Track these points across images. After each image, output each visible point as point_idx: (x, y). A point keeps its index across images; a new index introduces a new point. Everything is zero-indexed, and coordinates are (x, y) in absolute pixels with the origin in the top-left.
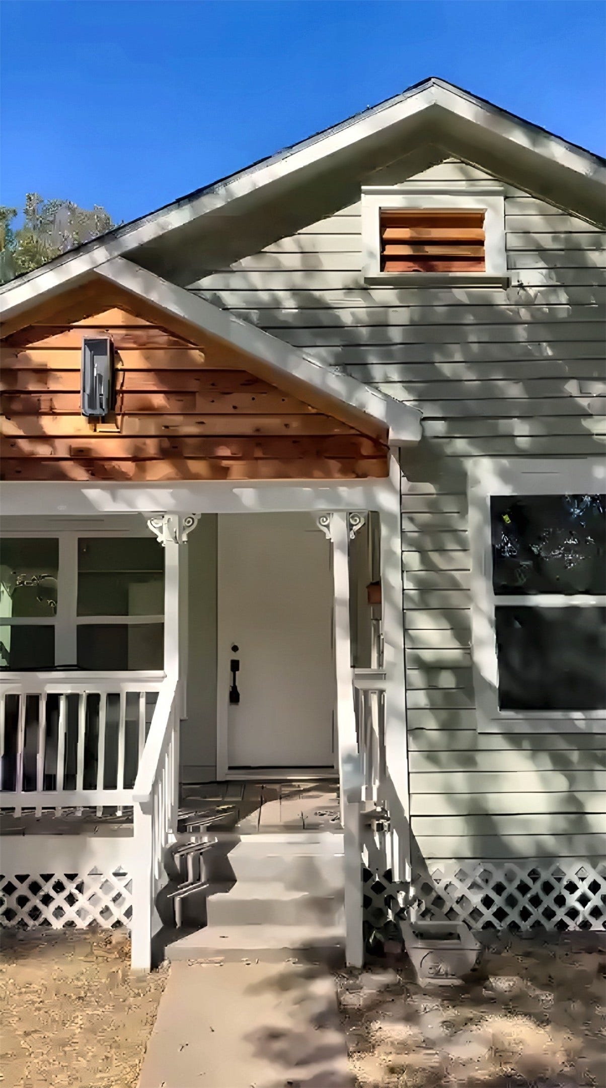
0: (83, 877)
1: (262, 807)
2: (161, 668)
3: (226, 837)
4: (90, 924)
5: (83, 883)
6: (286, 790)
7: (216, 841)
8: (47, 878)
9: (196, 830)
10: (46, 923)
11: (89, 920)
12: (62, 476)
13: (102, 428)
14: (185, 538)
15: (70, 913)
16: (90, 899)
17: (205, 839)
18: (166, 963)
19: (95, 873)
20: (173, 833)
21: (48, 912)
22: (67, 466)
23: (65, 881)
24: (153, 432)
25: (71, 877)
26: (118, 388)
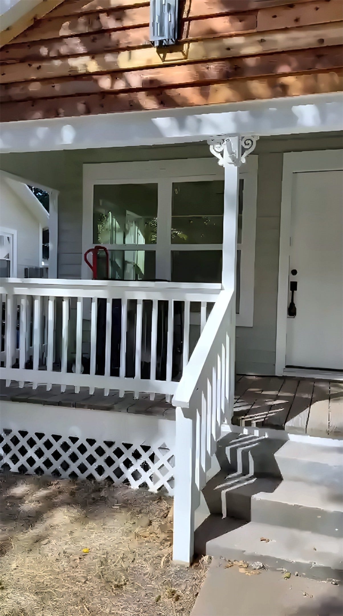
0: (155, 449)
1: (311, 406)
2: (219, 280)
3: (276, 434)
4: (159, 489)
5: (154, 454)
6: (334, 390)
7: (267, 436)
8: (128, 446)
9: (248, 424)
10: (127, 481)
11: (158, 485)
12: (135, 106)
13: (171, 57)
14: (243, 160)
15: (145, 477)
16: (160, 468)
17: (256, 433)
18: (205, 558)
19: (163, 448)
20: (228, 424)
21: (128, 473)
22: (141, 96)
23: (141, 451)
24: (215, 55)
25: (146, 448)
26: (185, 16)
